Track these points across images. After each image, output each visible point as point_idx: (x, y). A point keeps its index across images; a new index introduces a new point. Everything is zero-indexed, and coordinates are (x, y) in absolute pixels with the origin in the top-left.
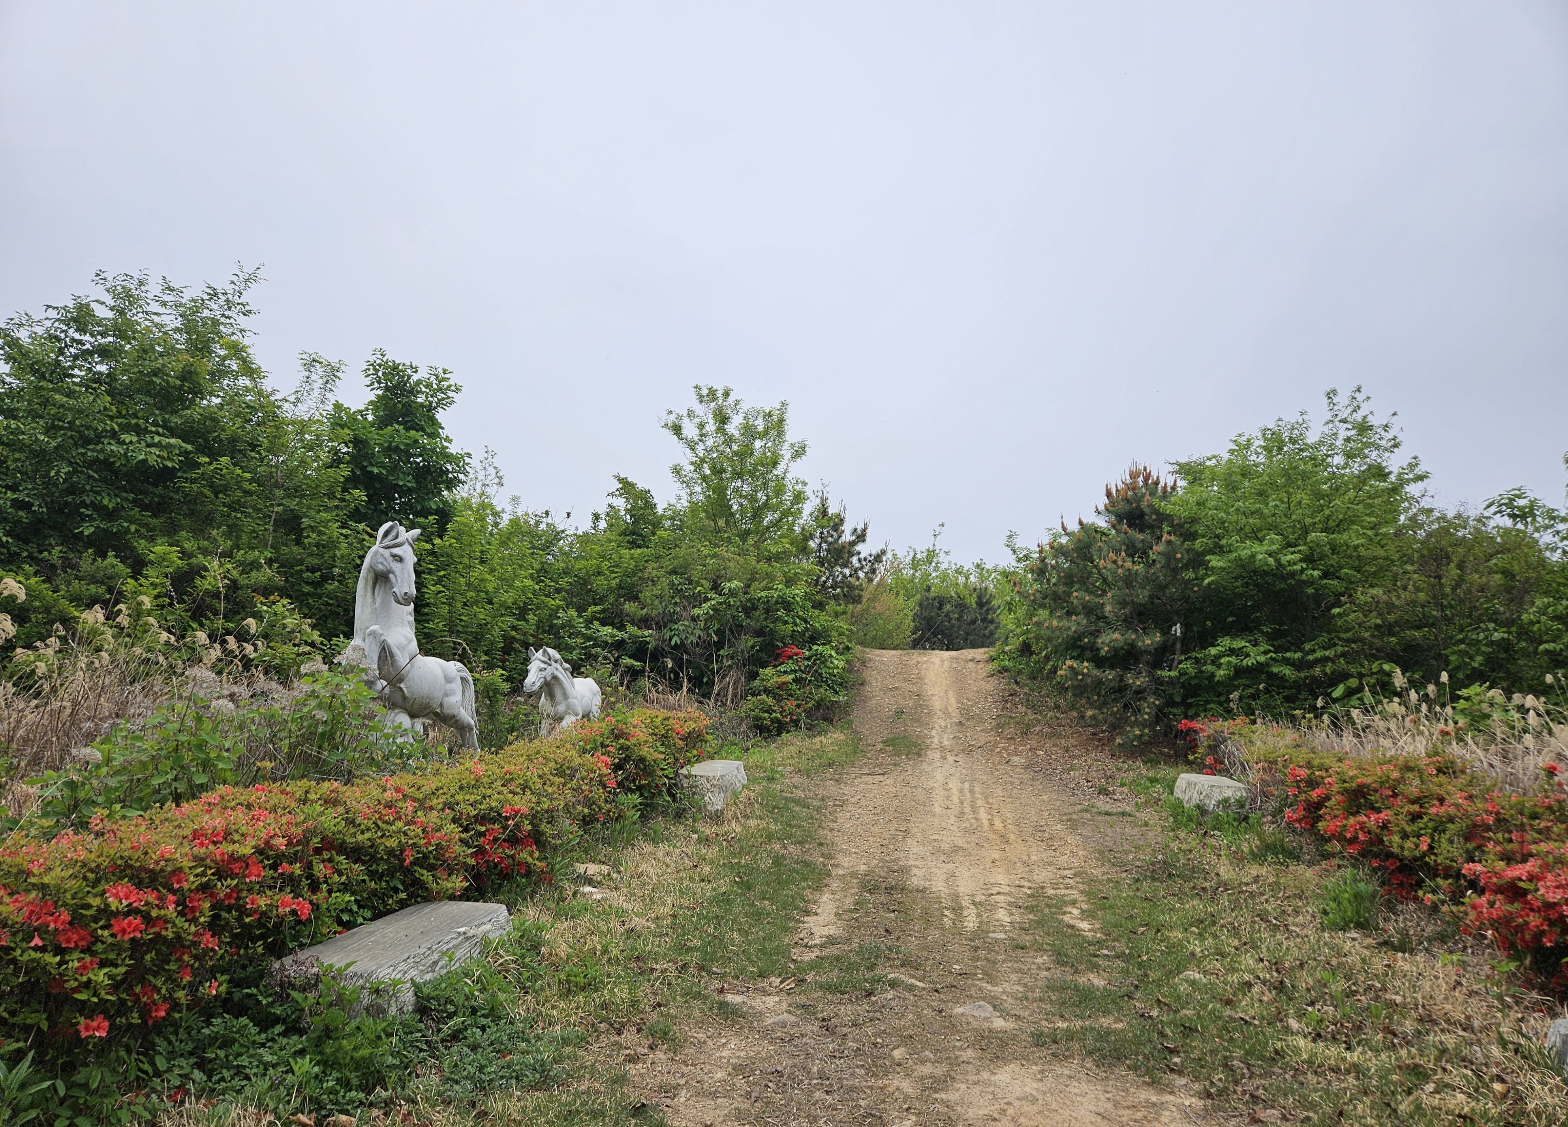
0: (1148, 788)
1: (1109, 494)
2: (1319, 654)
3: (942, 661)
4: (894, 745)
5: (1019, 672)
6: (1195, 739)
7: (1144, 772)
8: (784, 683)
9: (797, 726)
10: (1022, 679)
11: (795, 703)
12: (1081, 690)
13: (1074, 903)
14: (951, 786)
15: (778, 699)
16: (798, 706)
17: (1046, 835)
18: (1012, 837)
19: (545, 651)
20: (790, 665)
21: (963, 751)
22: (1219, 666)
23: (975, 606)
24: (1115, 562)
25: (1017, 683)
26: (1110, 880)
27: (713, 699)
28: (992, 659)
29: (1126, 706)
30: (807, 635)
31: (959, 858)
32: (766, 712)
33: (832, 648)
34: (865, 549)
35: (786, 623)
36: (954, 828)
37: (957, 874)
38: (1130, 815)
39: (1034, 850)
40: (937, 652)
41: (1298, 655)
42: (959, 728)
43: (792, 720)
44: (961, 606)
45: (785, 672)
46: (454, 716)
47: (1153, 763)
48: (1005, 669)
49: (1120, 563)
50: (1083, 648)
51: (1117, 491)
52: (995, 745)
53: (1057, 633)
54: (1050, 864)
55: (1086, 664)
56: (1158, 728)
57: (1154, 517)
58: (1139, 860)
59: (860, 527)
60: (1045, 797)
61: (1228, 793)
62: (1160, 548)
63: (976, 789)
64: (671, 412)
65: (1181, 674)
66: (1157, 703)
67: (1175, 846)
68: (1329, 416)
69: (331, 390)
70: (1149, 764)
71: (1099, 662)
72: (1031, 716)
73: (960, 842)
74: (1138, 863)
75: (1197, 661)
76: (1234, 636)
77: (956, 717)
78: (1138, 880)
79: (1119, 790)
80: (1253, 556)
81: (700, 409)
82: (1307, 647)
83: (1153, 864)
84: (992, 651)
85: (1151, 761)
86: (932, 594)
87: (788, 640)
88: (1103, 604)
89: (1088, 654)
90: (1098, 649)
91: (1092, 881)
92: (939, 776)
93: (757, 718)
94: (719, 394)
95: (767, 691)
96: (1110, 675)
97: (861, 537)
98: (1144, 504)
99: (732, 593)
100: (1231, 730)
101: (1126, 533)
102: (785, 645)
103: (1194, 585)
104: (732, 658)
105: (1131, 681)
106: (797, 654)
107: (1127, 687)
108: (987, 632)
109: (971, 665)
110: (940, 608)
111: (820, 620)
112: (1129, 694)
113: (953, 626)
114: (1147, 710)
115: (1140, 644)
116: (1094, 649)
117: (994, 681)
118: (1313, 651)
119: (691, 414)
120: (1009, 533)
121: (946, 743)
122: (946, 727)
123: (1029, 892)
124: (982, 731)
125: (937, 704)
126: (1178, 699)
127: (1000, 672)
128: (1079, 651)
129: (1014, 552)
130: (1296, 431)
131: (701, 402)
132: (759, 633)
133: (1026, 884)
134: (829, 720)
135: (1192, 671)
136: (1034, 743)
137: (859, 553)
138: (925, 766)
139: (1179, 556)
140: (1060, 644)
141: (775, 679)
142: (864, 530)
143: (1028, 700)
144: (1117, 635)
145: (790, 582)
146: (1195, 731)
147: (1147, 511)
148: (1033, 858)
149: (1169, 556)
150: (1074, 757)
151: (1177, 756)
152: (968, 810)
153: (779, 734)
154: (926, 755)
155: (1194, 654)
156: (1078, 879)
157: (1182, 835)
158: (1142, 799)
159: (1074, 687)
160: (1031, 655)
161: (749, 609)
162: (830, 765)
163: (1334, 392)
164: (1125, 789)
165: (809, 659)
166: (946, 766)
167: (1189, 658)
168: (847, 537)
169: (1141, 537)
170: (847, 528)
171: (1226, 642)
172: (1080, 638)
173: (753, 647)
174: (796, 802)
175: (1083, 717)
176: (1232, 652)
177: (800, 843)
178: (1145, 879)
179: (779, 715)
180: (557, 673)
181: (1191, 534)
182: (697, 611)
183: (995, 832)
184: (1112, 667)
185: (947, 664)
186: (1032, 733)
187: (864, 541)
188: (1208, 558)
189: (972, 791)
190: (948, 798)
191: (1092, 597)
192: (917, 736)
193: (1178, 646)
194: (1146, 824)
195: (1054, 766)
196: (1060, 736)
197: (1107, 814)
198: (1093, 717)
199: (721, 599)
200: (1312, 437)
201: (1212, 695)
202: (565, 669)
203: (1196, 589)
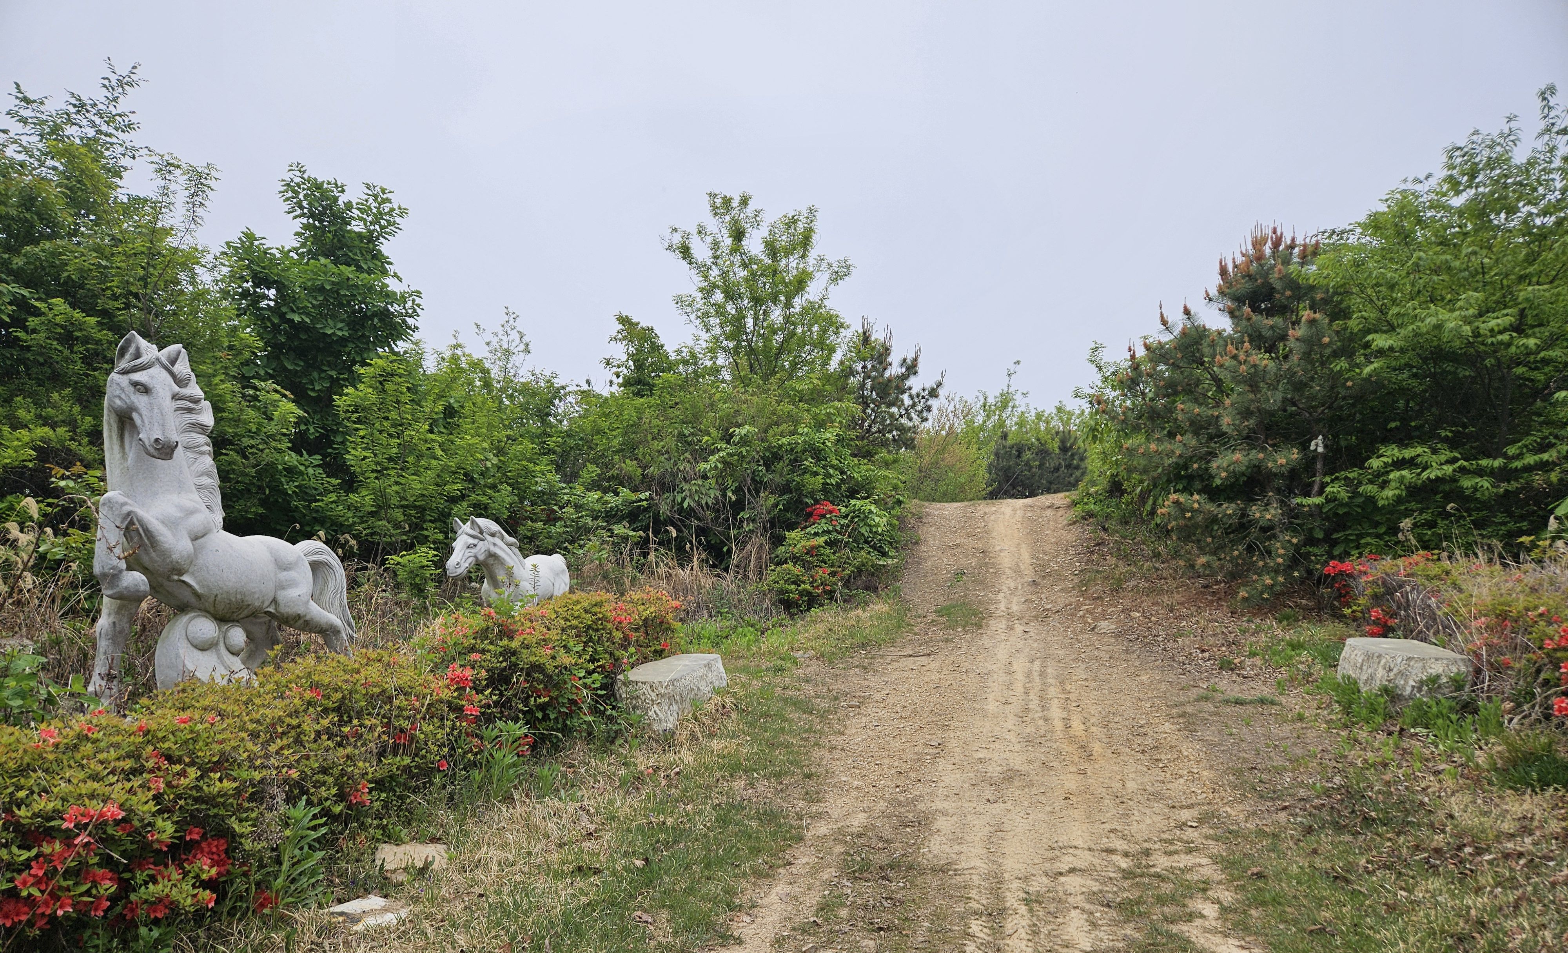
0: (1291, 658)
1: (1223, 272)
2: (1530, 459)
3: (1015, 510)
4: (949, 615)
5: (1108, 517)
6: (1348, 586)
7: (1279, 633)
8: (813, 547)
9: (831, 599)
10: (1111, 524)
11: (829, 571)
12: (1187, 533)
13: (1204, 887)
14: (1015, 667)
15: (808, 566)
16: (833, 574)
17: (1149, 741)
18: (1097, 748)
19: (473, 522)
20: (823, 525)
21: (1036, 617)
22: (1384, 485)
23: (1057, 451)
24: (1235, 357)
25: (1105, 529)
26: (1261, 833)
27: (731, 572)
28: (1074, 504)
29: (1250, 549)
30: (843, 487)
31: (1013, 791)
32: (794, 583)
33: (876, 502)
34: (916, 384)
35: (816, 474)
36: (1011, 737)
37: (1007, 826)
38: (1273, 703)
39: (1131, 768)
40: (1009, 500)
41: (1497, 463)
42: (1033, 588)
43: (825, 592)
44: (1043, 452)
45: (816, 534)
46: (299, 617)
47: (1289, 620)
48: (1091, 515)
49: (1242, 357)
50: (1190, 478)
51: (1235, 266)
52: (1077, 608)
53: (1156, 459)
54: (1156, 796)
55: (1196, 497)
56: (1296, 574)
57: (1288, 293)
58: (1301, 785)
59: (910, 357)
60: (1144, 678)
61: (1436, 669)
62: (1300, 332)
63: (1049, 670)
64: (675, 230)
65: (1328, 501)
66: (1295, 541)
67: (1354, 754)
68: (1542, 125)
69: (202, 204)
70: (1285, 623)
71: (1214, 494)
72: (1123, 568)
73: (1018, 762)
74: (1302, 793)
75: (1348, 481)
76: (1403, 444)
77: (1029, 574)
78: (1309, 830)
79: (1248, 662)
80: (1439, 327)
81: (713, 225)
82: (1512, 450)
83: (1327, 792)
84: (1074, 495)
85: (1287, 618)
86: (1010, 442)
87: (820, 496)
88: (1218, 417)
89: (1198, 485)
90: (1212, 477)
91: (1230, 835)
92: (1002, 654)
93: (782, 592)
94: (735, 203)
95: (795, 559)
96: (1229, 509)
97: (911, 368)
98: (1274, 277)
99: (745, 441)
100: (1409, 571)
101: (1249, 319)
102: (817, 502)
103: (1347, 380)
104: (754, 521)
105: (1258, 515)
106: (831, 512)
107: (1252, 523)
108: (1072, 479)
109: (1049, 513)
110: (1019, 456)
111: (860, 470)
112: (1254, 532)
113: (1034, 475)
114: (1281, 551)
115: (1270, 465)
116: (1205, 476)
117: (1076, 530)
118: (1519, 456)
119: (701, 231)
120: (1093, 346)
121: (1015, 608)
122: (1016, 588)
123: (1124, 863)
124: (1062, 590)
125: (1006, 561)
126: (1320, 535)
127: (1084, 518)
128: (1185, 482)
129: (1100, 369)
130: (1498, 149)
131: (716, 214)
132: (785, 489)
133: (1119, 845)
134: (872, 588)
135: (1344, 495)
136: (1127, 603)
137: (910, 389)
138: (986, 641)
139: (1326, 340)
140: (1159, 477)
141: (803, 543)
142: (916, 359)
143: (1119, 549)
144: (1238, 456)
145: (820, 425)
146: (1350, 576)
147: (1278, 285)
148: (1131, 785)
149: (1311, 343)
150: (1181, 618)
151: (1320, 608)
152: (1034, 704)
153: (808, 610)
154: (988, 626)
155: (1343, 474)
156: (1206, 830)
157: (1363, 735)
158: (1284, 674)
159: (1180, 529)
160: (1122, 495)
161: (771, 459)
162: (863, 646)
163: (1552, 89)
164: (1258, 661)
165: (846, 517)
166: (1013, 639)
167: (1337, 478)
168: (895, 370)
169: (1270, 322)
170: (895, 358)
171: (1392, 452)
172: (1186, 467)
173: (776, 505)
174: (797, 704)
175: (1192, 566)
176: (1399, 464)
177: (778, 775)
178: (1322, 827)
179: (808, 587)
180: (493, 549)
181: (1341, 310)
182: (702, 466)
183: (1072, 739)
184: (1230, 499)
185: (1020, 513)
186: (1124, 590)
187: (915, 373)
188: (1370, 337)
189: (1043, 674)
190: (1009, 686)
191: (1203, 408)
192: (980, 602)
193: (1319, 465)
194: (1301, 718)
195: (1154, 632)
196: (1161, 592)
197: (1239, 702)
198: (1207, 565)
199: (732, 449)
200: (1520, 156)
201: (1366, 526)
202: (509, 545)
203: (1349, 384)
